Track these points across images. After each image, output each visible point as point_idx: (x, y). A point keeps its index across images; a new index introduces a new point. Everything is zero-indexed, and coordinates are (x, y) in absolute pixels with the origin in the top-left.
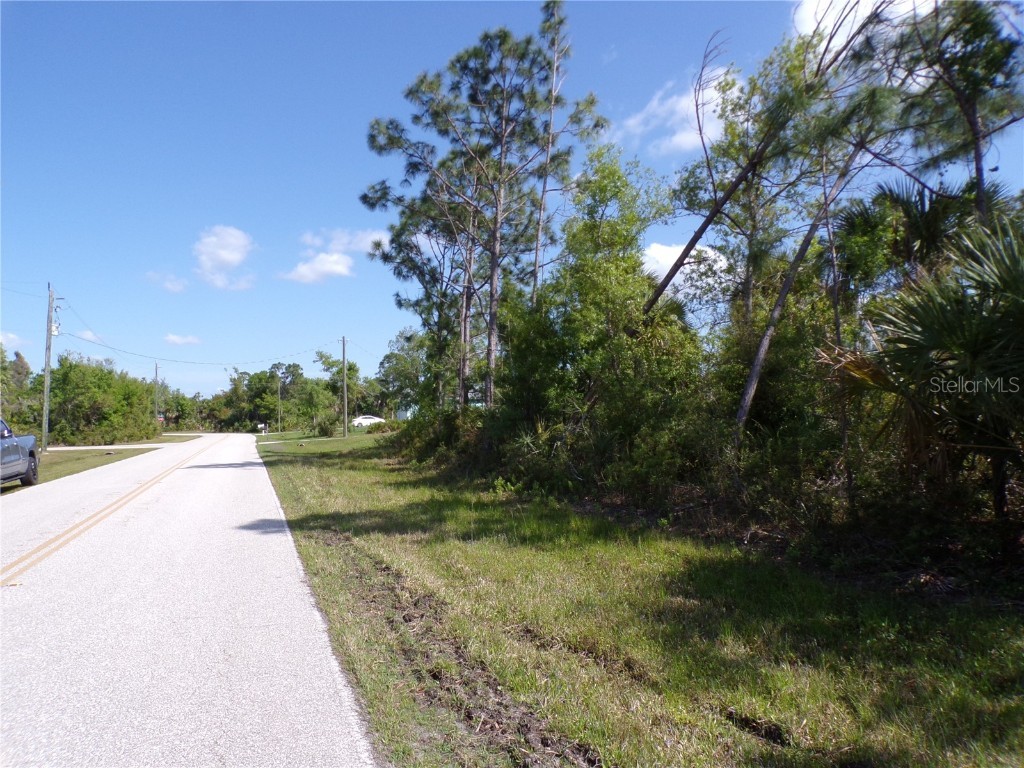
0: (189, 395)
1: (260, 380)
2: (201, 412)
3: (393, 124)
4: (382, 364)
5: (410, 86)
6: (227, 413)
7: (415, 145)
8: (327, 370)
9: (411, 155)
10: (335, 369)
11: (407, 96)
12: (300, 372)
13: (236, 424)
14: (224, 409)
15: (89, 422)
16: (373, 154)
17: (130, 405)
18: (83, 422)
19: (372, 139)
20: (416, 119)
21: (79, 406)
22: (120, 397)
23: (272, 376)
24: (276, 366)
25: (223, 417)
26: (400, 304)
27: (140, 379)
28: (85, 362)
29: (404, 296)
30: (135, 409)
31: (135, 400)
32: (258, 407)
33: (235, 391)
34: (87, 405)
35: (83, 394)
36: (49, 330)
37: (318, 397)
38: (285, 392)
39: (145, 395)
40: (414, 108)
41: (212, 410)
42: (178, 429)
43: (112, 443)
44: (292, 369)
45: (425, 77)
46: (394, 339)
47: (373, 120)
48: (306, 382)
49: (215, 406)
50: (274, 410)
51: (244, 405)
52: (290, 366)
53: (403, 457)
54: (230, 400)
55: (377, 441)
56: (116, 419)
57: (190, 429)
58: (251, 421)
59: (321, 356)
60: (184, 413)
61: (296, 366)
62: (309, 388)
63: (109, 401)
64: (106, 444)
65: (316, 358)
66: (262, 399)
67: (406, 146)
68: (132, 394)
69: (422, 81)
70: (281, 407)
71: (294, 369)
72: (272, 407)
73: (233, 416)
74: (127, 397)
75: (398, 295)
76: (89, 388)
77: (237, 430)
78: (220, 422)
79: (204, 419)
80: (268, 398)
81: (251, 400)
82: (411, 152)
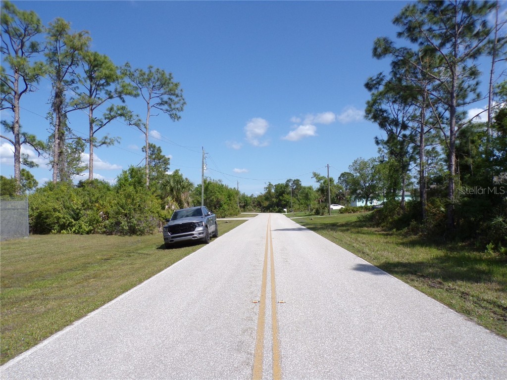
0: (249, 195)
1: (281, 187)
2: (254, 203)
3: (386, 40)
4: (339, 178)
5: (396, 16)
6: (266, 204)
7: (399, 50)
8: (318, 182)
9: (397, 56)
10: (322, 181)
11: (394, 23)
12: (300, 183)
13: (271, 209)
14: (265, 202)
15: (216, 208)
16: (375, 59)
17: (230, 200)
18: (213, 208)
19: (375, 49)
20: (400, 35)
21: (212, 201)
22: (227, 197)
23: (287, 185)
24: (289, 181)
25: (265, 205)
26: (377, 143)
27: (233, 188)
28: (212, 181)
29: (380, 138)
30: (232, 202)
31: (232, 198)
32: (280, 200)
33: (269, 192)
34: (215, 200)
35: (213, 195)
36: (203, 168)
37: (311, 195)
38: (293, 193)
39: (235, 196)
40: (399, 28)
41: (259, 202)
42: (245, 211)
43: (224, 218)
44: (296, 182)
45: (408, 7)
46: (352, 164)
47: (375, 39)
48: (305, 188)
49: (260, 200)
50: (288, 202)
51: (273, 199)
52: (295, 180)
53: (382, 227)
54: (267, 197)
55: (359, 218)
56: (225, 206)
57: (250, 211)
58: (278, 207)
59: (315, 175)
60: (247, 204)
61: (298, 180)
62: (306, 190)
63: (223, 198)
64: (222, 218)
65: (312, 175)
66: (283, 197)
67: (394, 51)
68: (231, 194)
69: (406, 10)
70: (292, 200)
71: (297, 182)
72: (287, 200)
73: (269, 205)
74: (229, 197)
75: (376, 138)
76: (216, 193)
77: (271, 212)
78: (264, 207)
79: (255, 206)
80: (286, 196)
81: (277, 197)
82: (397, 54)
